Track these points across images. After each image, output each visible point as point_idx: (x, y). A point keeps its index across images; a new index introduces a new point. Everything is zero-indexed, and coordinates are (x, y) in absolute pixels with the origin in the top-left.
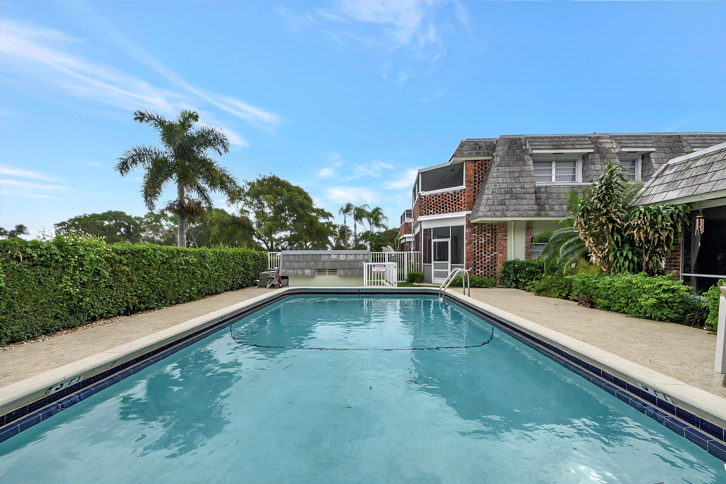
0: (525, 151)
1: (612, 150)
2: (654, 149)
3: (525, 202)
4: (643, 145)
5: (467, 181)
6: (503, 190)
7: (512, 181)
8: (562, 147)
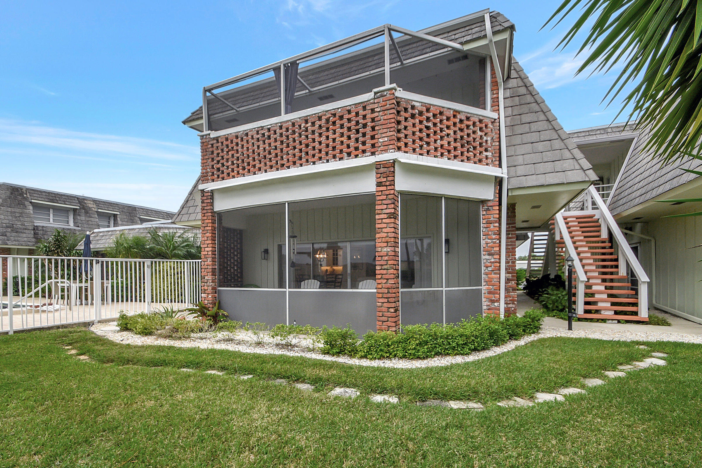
0: (26, 199)
1: (93, 208)
2: (118, 213)
3: (24, 235)
4: (112, 210)
6: (4, 225)
7: (14, 219)
8: (56, 201)
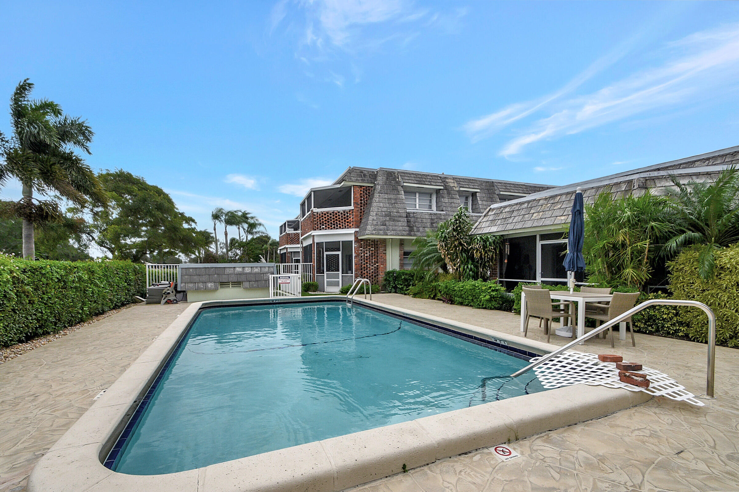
0: (398, 183)
1: (454, 188)
2: (479, 191)
3: (400, 224)
4: (473, 187)
5: (354, 203)
6: (384, 213)
7: (390, 206)
8: (423, 182)
